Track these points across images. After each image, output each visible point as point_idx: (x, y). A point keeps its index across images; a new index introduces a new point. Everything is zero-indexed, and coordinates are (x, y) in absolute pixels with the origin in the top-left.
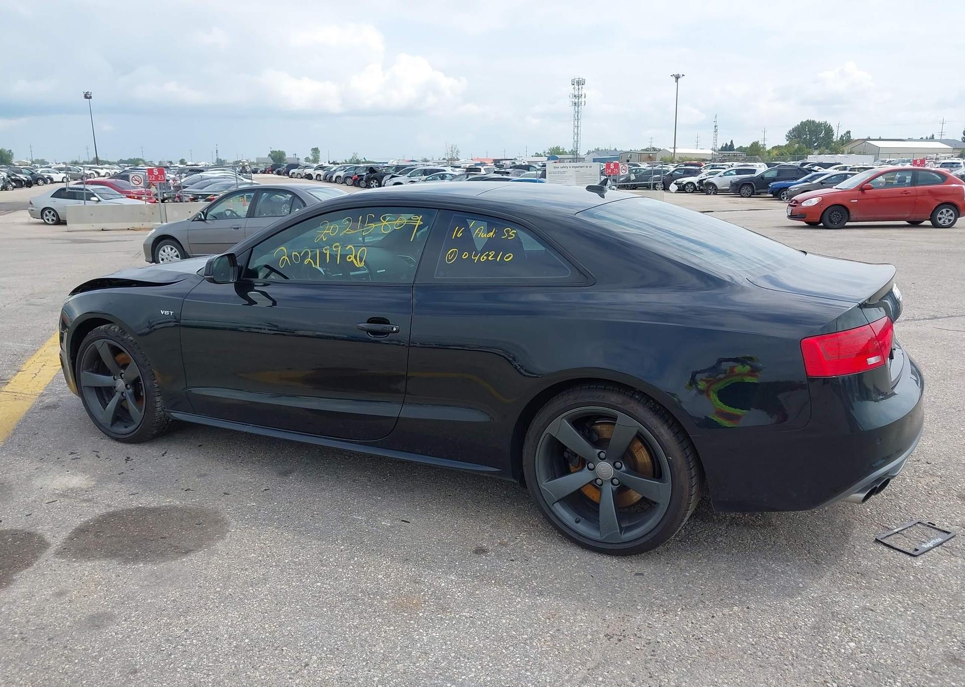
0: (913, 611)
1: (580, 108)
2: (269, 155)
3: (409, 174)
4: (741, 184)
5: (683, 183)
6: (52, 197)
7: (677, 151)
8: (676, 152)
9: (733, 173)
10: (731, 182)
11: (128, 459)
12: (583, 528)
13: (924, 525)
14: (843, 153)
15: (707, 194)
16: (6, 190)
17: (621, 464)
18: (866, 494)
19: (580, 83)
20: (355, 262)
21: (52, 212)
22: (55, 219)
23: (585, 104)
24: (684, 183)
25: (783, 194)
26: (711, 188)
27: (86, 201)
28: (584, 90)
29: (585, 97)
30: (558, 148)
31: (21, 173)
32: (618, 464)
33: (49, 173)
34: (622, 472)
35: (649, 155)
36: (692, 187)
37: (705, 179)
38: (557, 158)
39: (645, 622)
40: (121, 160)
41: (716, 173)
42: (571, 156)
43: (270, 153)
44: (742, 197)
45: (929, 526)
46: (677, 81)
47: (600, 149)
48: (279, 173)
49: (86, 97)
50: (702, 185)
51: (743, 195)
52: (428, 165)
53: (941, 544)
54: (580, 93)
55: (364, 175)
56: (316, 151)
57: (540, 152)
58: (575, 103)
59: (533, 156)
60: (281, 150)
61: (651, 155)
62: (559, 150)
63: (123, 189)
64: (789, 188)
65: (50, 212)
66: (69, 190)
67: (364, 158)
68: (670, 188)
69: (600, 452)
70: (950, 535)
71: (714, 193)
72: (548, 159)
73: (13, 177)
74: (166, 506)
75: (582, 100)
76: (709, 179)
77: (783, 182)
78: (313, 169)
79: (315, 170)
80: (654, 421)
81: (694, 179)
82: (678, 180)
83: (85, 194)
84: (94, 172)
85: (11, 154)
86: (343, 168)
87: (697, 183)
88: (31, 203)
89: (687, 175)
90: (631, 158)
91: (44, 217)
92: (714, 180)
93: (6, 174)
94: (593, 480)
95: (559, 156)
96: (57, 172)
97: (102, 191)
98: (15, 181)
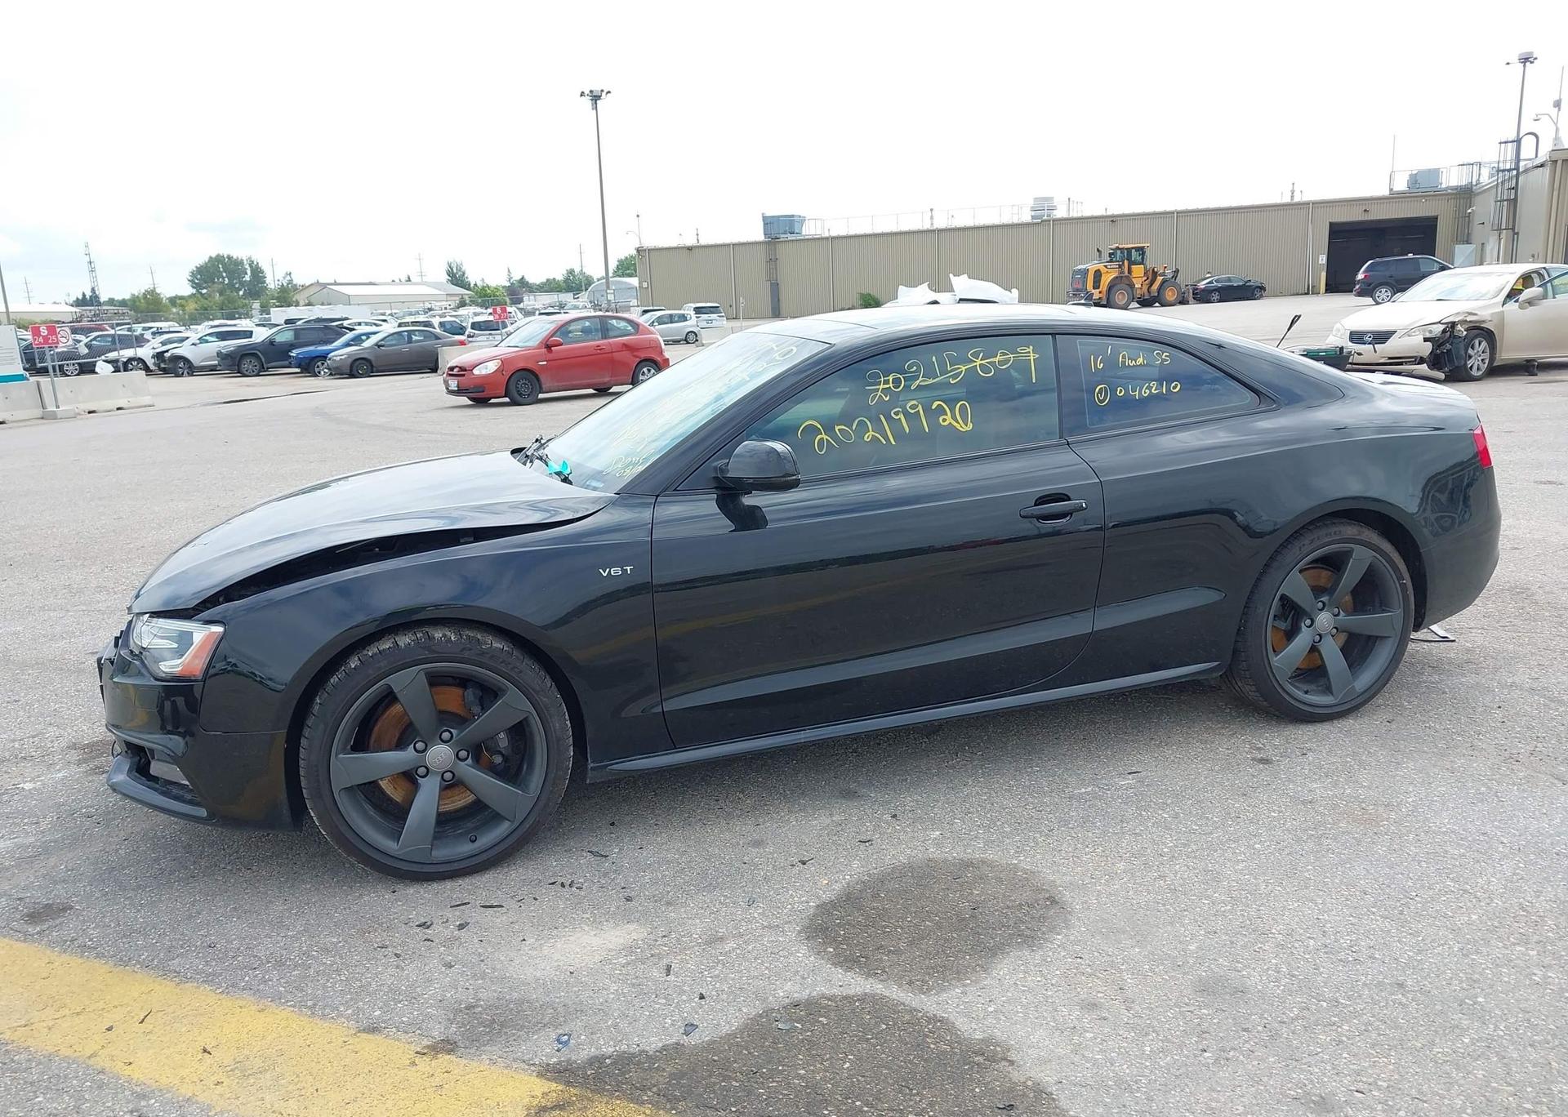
4: (237, 356)
5: (121, 358)
9: (214, 338)
10: (217, 353)
14: (297, 305)
15: (177, 376)
17: (1338, 609)
20: (956, 424)
24: (123, 359)
25: (318, 367)
26: (181, 365)
32: (1336, 611)
34: (1342, 617)
36: (142, 365)
37: (165, 352)
41: (185, 339)
44: (245, 376)
50: (164, 361)
51: (247, 373)
64: (330, 356)
69: (1318, 603)
71: (188, 373)
76: (175, 351)
77: (312, 348)
81: (143, 352)
82: (111, 355)
87: (150, 358)
89: (126, 346)
92: (184, 350)
94: (1312, 640)
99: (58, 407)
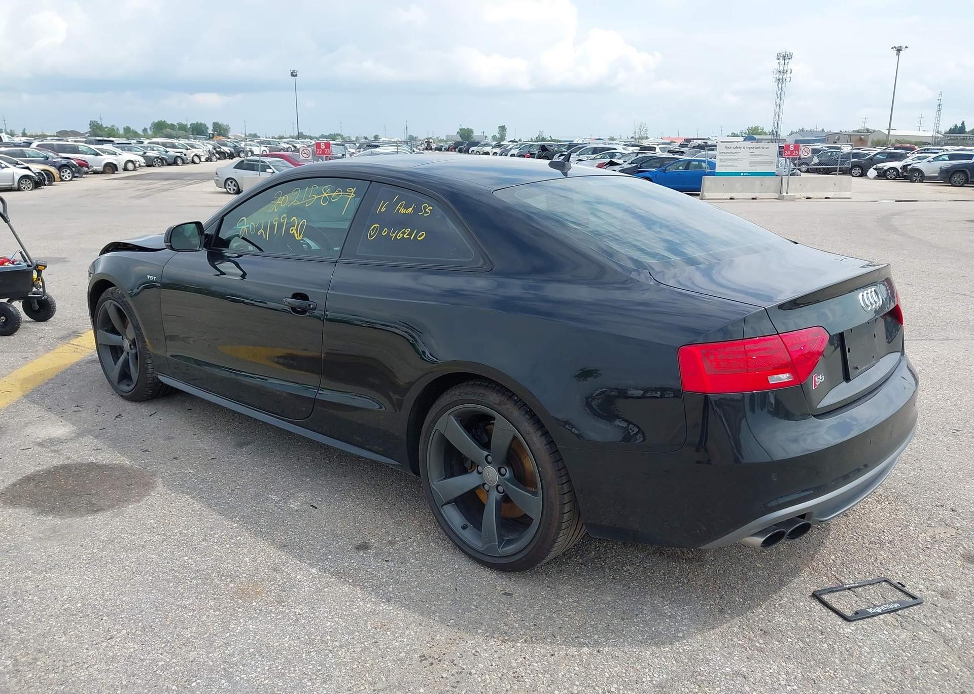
0: (795, 687)
1: (784, 85)
2: (458, 133)
3: (578, 153)
4: (952, 172)
5: (884, 168)
6: (234, 168)
7: (892, 132)
8: (891, 134)
9: (945, 158)
10: (941, 168)
11: (119, 416)
12: (468, 535)
13: (891, 584)
15: (912, 181)
16: (211, 161)
17: (506, 470)
18: (764, 539)
19: (786, 57)
20: (296, 234)
21: (234, 183)
22: (235, 188)
23: (790, 81)
24: (886, 168)
26: (916, 174)
27: (261, 173)
28: (791, 65)
29: (791, 73)
30: (757, 128)
31: (226, 145)
32: (503, 470)
33: (251, 146)
34: (505, 479)
35: (860, 138)
36: (895, 173)
37: (910, 165)
38: (755, 139)
39: (474, 648)
40: (322, 135)
41: (925, 158)
42: (770, 137)
43: (459, 130)
44: (953, 186)
45: (895, 587)
46: (898, 54)
47: (805, 130)
48: (460, 151)
49: (292, 75)
50: (906, 171)
51: (955, 184)
52: (610, 144)
53: (896, 610)
54: (786, 68)
55: (535, 154)
56: (503, 128)
57: (738, 132)
58: (779, 80)
59: (728, 136)
60: (470, 128)
61: (862, 137)
62: (758, 130)
63: (298, 162)
65: (232, 182)
66: (246, 162)
67: (550, 137)
68: (868, 174)
69: (488, 455)
70: (916, 602)
71: (920, 180)
72: (745, 140)
73: (218, 150)
74: (115, 464)
75: (788, 76)
76: (915, 165)
78: (491, 147)
79: (493, 148)
80: (527, 426)
81: (898, 165)
82: (878, 165)
83: (260, 165)
84: (291, 146)
85: (228, 128)
86: (518, 146)
87: (901, 168)
88: (217, 174)
89: (891, 160)
90: (839, 140)
91: (227, 186)
92: (922, 165)
93: (212, 147)
94: (479, 485)
95: (757, 137)
96: (258, 145)
97: (277, 164)
98: (217, 152)
99: (787, 193)
